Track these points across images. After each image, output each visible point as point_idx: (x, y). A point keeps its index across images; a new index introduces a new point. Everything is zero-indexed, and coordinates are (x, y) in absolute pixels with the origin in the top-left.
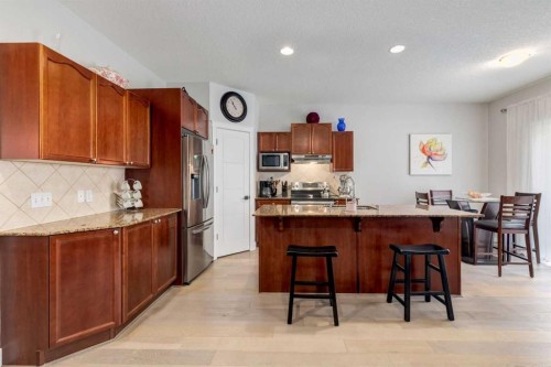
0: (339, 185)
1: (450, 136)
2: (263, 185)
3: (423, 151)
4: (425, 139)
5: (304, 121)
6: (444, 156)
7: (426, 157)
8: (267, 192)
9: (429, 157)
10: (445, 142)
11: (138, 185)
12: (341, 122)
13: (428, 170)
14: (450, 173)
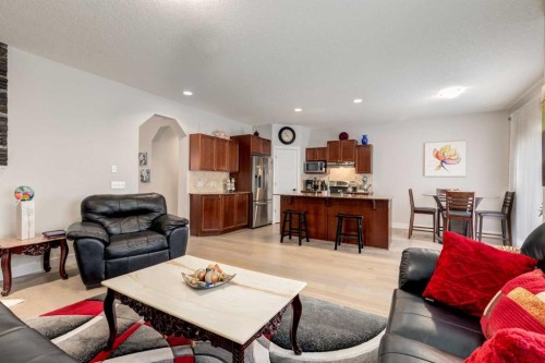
0: (361, 183)
1: (464, 143)
2: (308, 182)
3: (437, 156)
4: (439, 146)
5: (337, 139)
6: (458, 160)
7: (439, 162)
8: (309, 187)
9: (442, 161)
10: (460, 148)
11: (233, 181)
12: (364, 137)
13: (442, 172)
14: (464, 174)
